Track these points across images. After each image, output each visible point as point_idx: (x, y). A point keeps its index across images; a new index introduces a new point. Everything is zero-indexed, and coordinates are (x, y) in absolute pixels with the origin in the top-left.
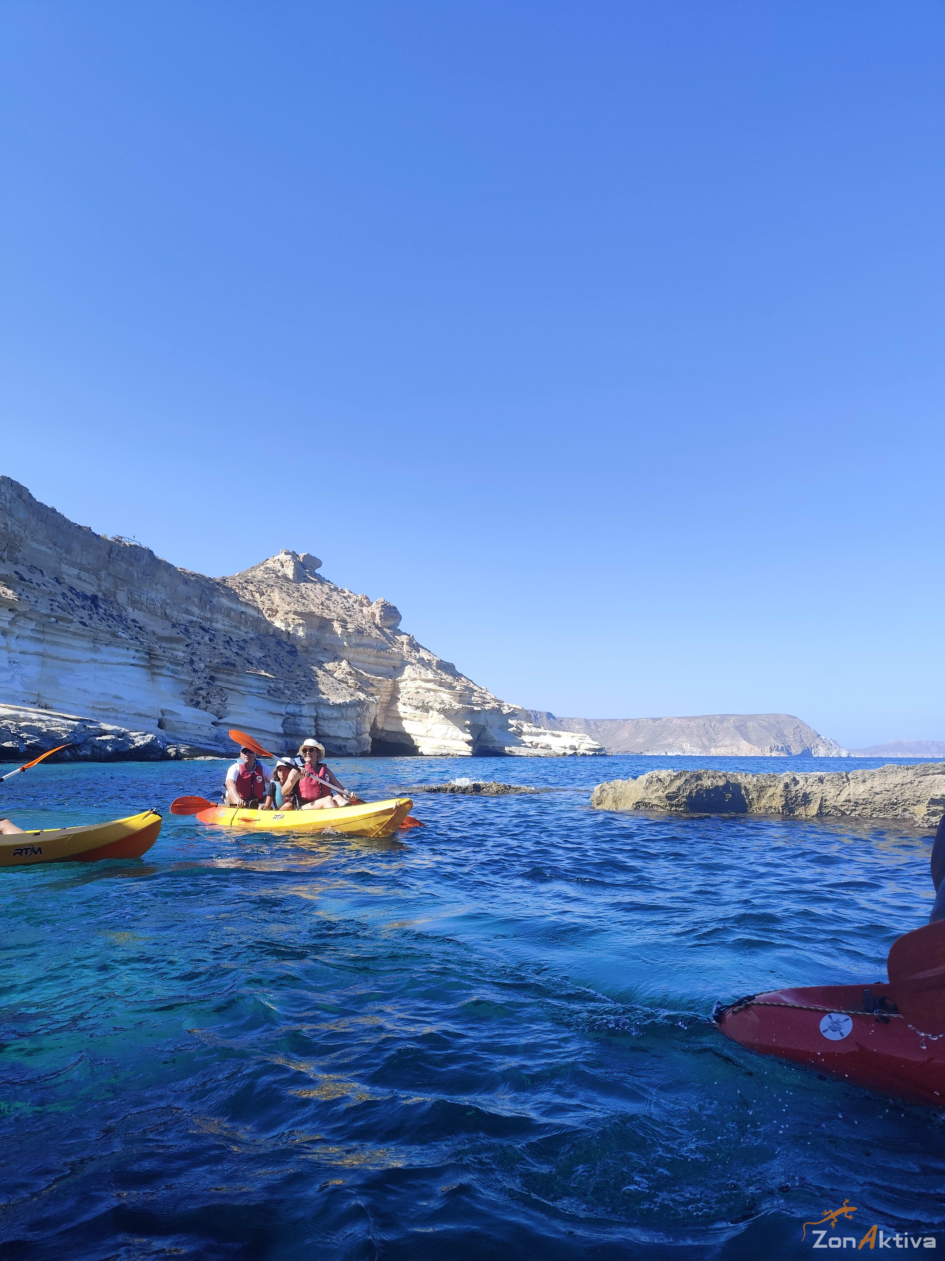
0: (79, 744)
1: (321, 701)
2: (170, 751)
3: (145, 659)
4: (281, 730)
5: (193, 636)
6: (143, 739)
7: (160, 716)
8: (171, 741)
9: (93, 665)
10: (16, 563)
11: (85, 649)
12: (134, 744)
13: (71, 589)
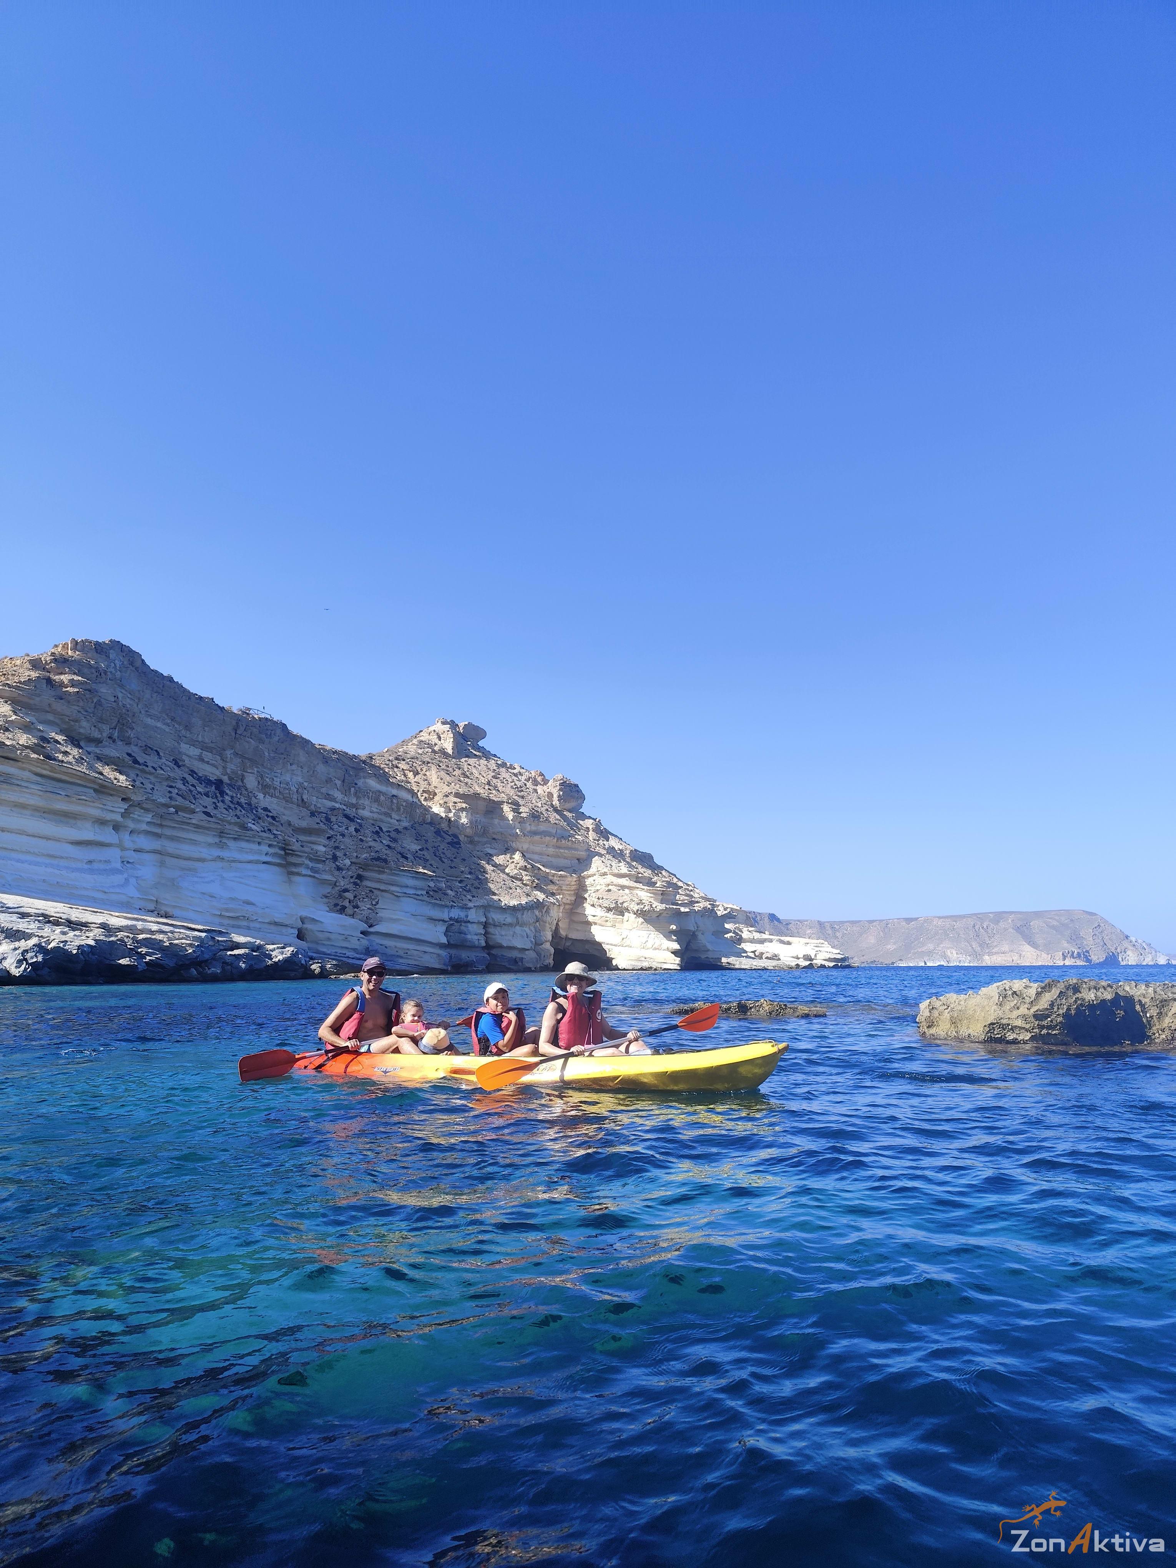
0: (208, 960)
1: (491, 903)
2: (313, 967)
3: (279, 856)
4: (444, 940)
5: (336, 827)
6: (282, 953)
7: (300, 925)
8: (315, 955)
9: (220, 864)
10: (128, 744)
11: (210, 845)
12: (271, 959)
13: (192, 773)
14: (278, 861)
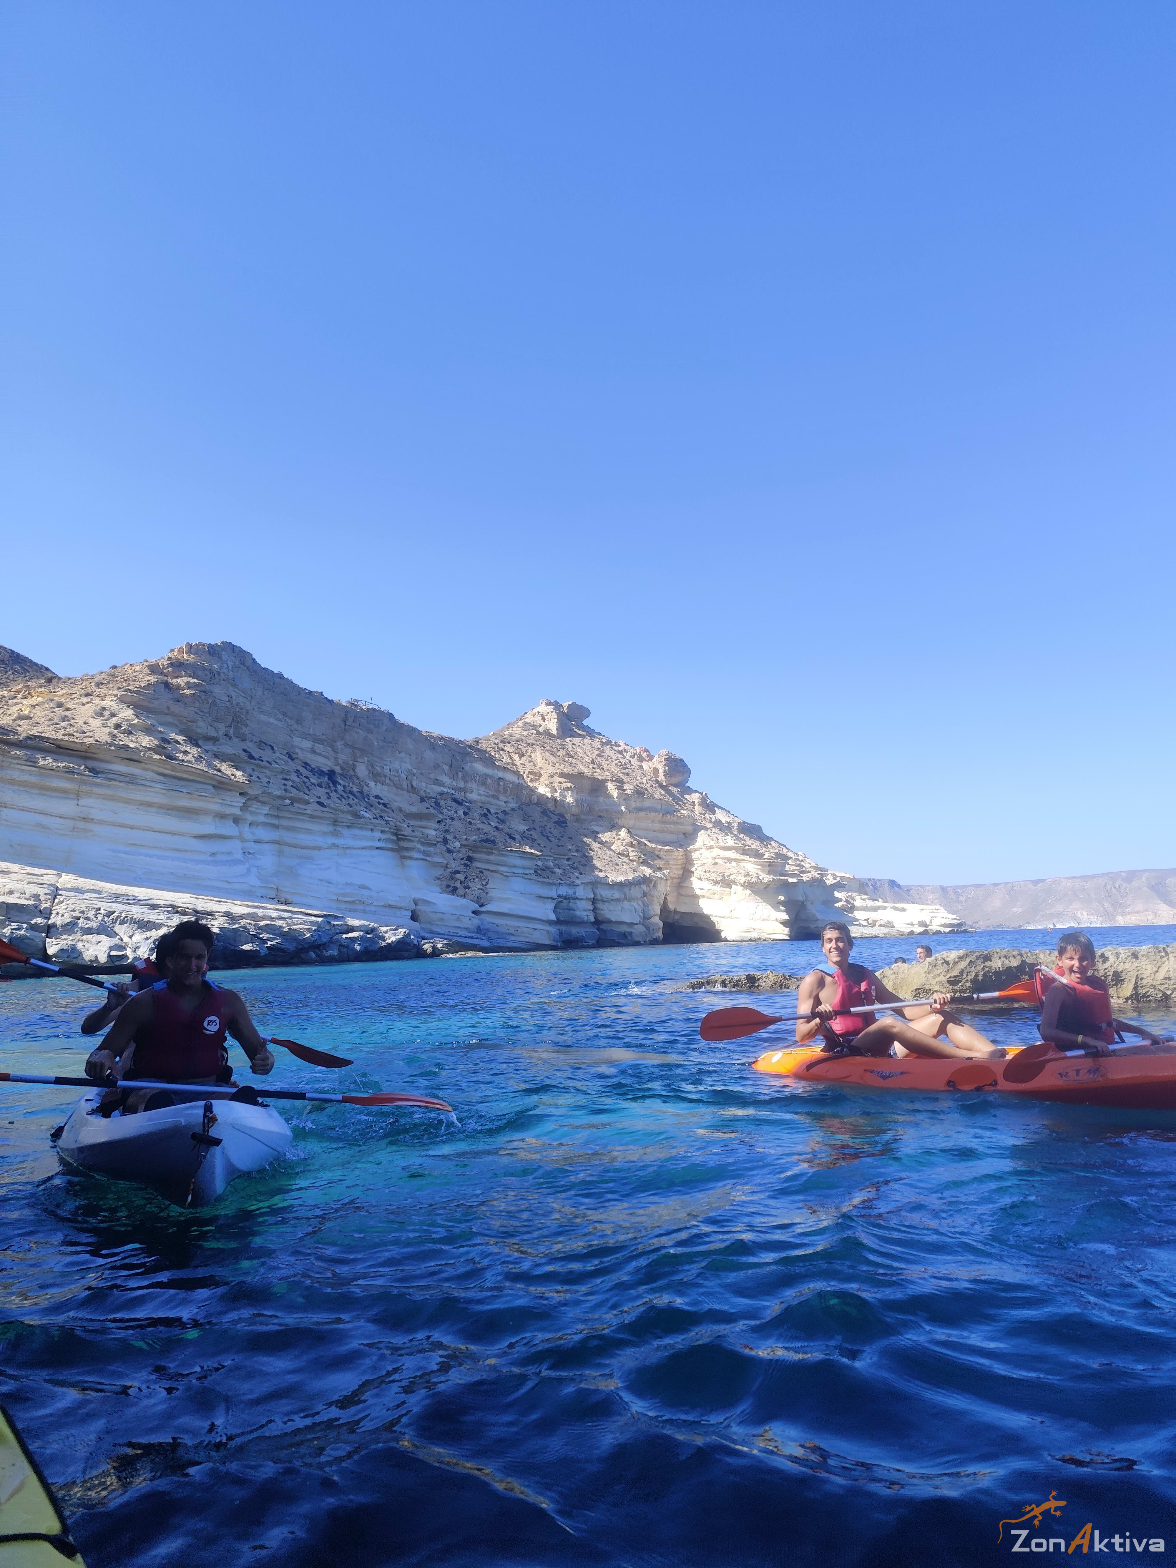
0: (325, 944)
1: (599, 880)
2: (425, 947)
3: (392, 841)
4: (553, 917)
5: (445, 811)
6: (395, 935)
7: (413, 907)
8: (427, 935)
9: (336, 851)
10: (244, 740)
11: (324, 833)
12: (385, 941)
13: (306, 765)
14: (391, 846)
